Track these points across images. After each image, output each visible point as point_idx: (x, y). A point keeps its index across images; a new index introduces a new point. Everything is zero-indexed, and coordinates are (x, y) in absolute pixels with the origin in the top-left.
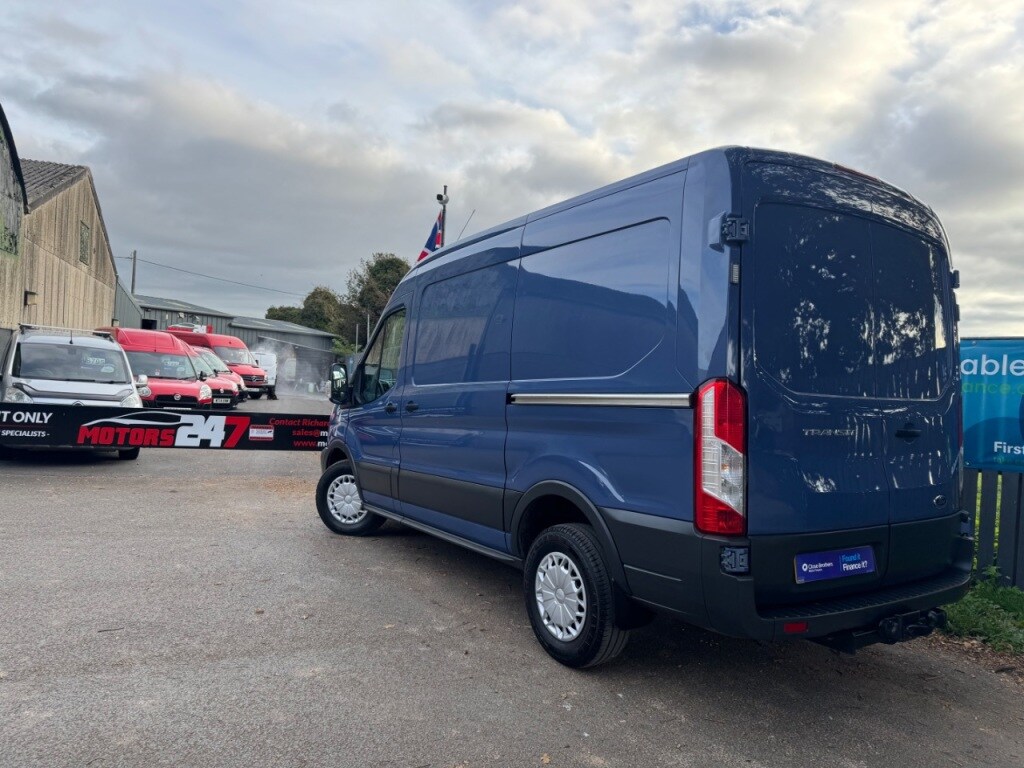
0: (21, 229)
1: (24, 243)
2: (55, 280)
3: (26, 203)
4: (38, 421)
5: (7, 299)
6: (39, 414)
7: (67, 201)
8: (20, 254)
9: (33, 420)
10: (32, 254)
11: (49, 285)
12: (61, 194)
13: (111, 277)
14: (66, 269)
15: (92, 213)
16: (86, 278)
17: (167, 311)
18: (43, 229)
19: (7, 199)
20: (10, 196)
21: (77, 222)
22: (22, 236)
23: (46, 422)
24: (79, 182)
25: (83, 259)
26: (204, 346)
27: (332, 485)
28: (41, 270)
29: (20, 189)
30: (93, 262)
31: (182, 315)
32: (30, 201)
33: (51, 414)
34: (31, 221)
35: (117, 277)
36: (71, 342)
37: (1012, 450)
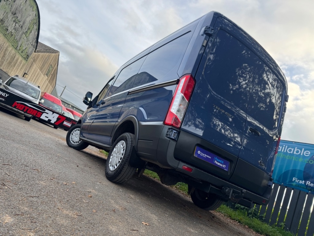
0: (31, 56)
1: (30, 59)
2: (36, 75)
3: (36, 49)
4: (4, 96)
5: (18, 71)
6: (5, 94)
7: (49, 56)
8: (28, 61)
9: (2, 95)
10: (32, 64)
11: (33, 76)
12: (48, 54)
13: (54, 84)
14: (41, 74)
15: (55, 64)
16: (46, 80)
17: (67, 103)
18: (38, 59)
19: (31, 45)
20: (32, 45)
21: (50, 64)
22: (31, 57)
23: (6, 96)
24: (55, 54)
25: (47, 75)
26: (72, 113)
27: (74, 130)
28: (33, 70)
29: (36, 45)
30: (50, 77)
31: (70, 106)
32: (37, 50)
33: (8, 95)
34: (35, 55)
35: (55, 86)
36: (27, 83)
37: (299, 181)
